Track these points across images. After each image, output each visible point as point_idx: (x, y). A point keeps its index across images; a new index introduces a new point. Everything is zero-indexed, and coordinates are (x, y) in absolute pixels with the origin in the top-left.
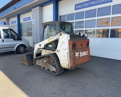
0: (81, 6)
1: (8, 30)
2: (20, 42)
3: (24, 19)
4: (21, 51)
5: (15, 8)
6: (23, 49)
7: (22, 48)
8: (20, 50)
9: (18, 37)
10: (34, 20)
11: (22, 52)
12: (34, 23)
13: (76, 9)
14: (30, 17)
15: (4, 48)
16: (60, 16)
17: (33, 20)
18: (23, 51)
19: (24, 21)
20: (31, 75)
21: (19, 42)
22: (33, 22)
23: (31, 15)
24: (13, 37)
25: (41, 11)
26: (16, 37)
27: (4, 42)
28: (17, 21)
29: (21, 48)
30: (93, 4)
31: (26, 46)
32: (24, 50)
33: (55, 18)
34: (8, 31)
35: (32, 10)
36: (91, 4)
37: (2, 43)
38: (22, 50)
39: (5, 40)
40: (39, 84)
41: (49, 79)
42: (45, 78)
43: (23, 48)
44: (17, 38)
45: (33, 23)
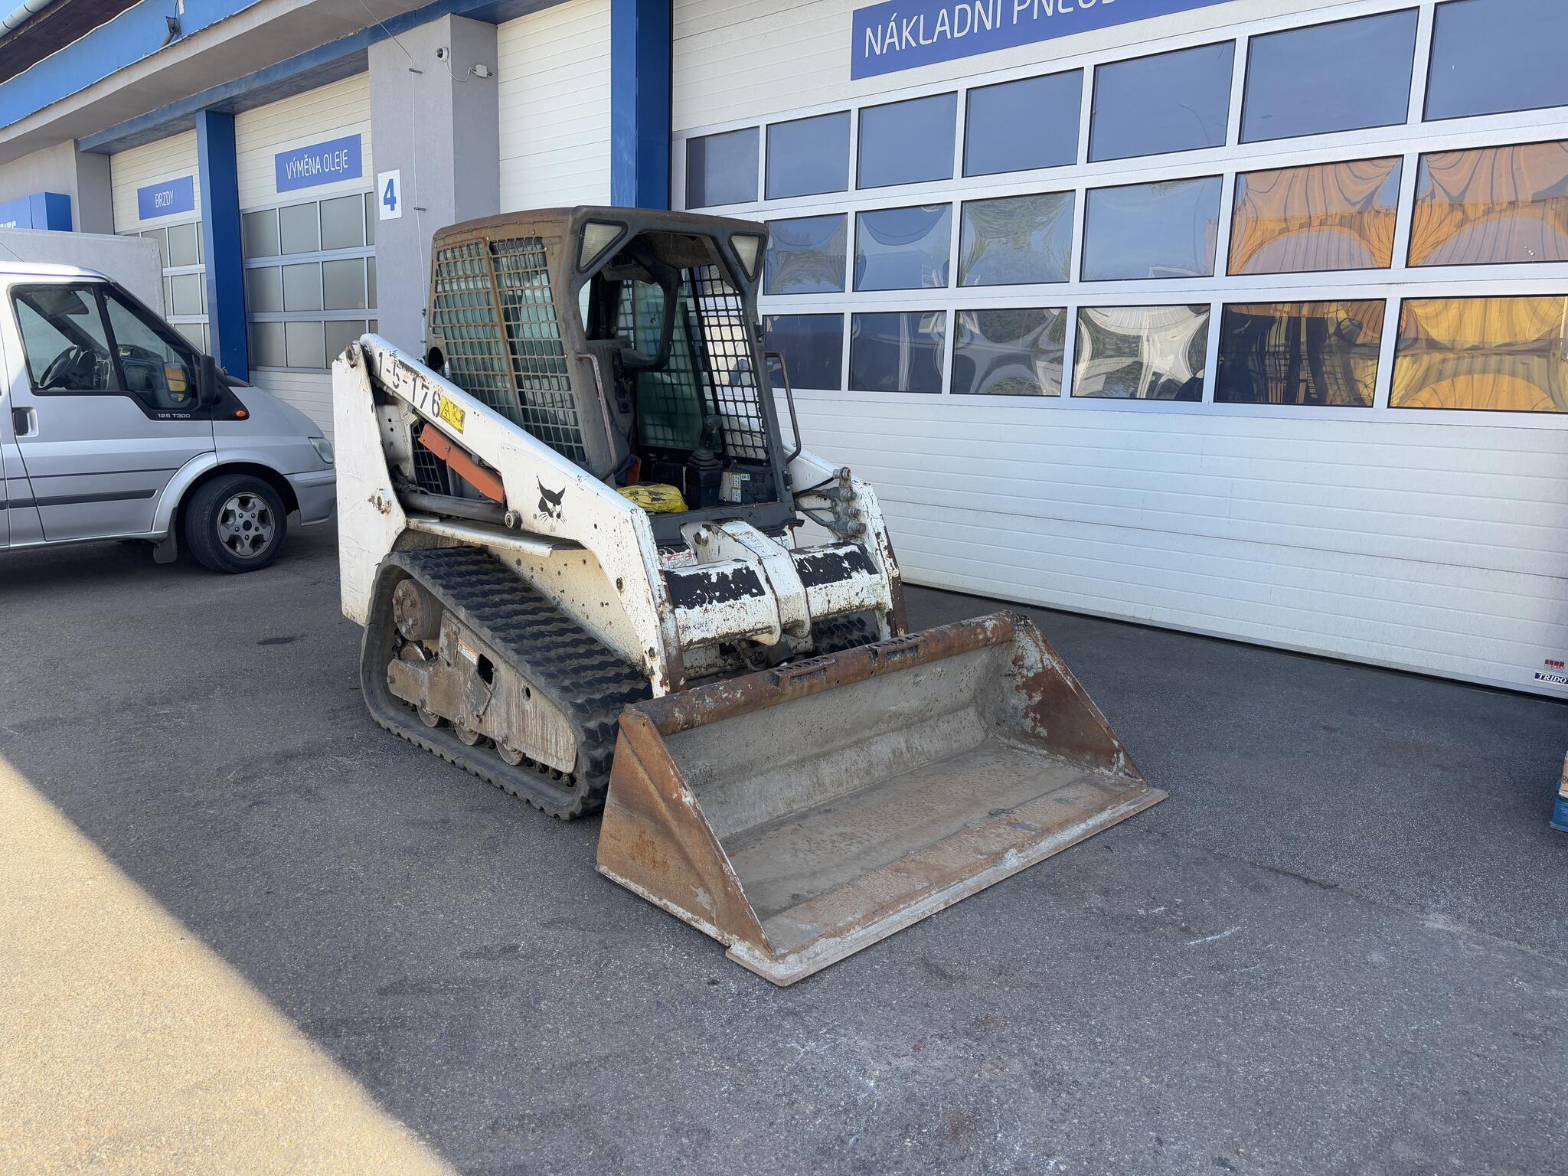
0: (914, 33)
1: (82, 295)
2: (221, 441)
3: (282, 160)
4: (233, 542)
5: (175, 29)
6: (263, 517)
7: (244, 503)
8: (224, 534)
9: (189, 375)
10: (395, 175)
11: (244, 550)
12: (398, 213)
13: (864, 66)
14: (352, 144)
15: (35, 502)
16: (696, 145)
17: (383, 179)
18: (257, 542)
19: (283, 185)
20: (296, 790)
21: (205, 443)
22: (390, 201)
23: (368, 115)
24: (136, 375)
25: (482, 71)
26: (175, 383)
27: (32, 433)
28: (197, 188)
29: (233, 505)
30: (1049, 12)
31: (297, 479)
32: (267, 532)
33: (630, 161)
34: (85, 311)
35: (377, 53)
36: (1026, 14)
37: (10, 450)
38: (247, 525)
39: (42, 408)
40: (366, 868)
41: (484, 827)
42: (444, 821)
43: (257, 504)
44: (182, 387)
45: (385, 213)
